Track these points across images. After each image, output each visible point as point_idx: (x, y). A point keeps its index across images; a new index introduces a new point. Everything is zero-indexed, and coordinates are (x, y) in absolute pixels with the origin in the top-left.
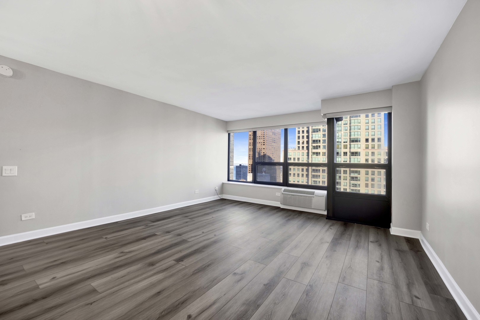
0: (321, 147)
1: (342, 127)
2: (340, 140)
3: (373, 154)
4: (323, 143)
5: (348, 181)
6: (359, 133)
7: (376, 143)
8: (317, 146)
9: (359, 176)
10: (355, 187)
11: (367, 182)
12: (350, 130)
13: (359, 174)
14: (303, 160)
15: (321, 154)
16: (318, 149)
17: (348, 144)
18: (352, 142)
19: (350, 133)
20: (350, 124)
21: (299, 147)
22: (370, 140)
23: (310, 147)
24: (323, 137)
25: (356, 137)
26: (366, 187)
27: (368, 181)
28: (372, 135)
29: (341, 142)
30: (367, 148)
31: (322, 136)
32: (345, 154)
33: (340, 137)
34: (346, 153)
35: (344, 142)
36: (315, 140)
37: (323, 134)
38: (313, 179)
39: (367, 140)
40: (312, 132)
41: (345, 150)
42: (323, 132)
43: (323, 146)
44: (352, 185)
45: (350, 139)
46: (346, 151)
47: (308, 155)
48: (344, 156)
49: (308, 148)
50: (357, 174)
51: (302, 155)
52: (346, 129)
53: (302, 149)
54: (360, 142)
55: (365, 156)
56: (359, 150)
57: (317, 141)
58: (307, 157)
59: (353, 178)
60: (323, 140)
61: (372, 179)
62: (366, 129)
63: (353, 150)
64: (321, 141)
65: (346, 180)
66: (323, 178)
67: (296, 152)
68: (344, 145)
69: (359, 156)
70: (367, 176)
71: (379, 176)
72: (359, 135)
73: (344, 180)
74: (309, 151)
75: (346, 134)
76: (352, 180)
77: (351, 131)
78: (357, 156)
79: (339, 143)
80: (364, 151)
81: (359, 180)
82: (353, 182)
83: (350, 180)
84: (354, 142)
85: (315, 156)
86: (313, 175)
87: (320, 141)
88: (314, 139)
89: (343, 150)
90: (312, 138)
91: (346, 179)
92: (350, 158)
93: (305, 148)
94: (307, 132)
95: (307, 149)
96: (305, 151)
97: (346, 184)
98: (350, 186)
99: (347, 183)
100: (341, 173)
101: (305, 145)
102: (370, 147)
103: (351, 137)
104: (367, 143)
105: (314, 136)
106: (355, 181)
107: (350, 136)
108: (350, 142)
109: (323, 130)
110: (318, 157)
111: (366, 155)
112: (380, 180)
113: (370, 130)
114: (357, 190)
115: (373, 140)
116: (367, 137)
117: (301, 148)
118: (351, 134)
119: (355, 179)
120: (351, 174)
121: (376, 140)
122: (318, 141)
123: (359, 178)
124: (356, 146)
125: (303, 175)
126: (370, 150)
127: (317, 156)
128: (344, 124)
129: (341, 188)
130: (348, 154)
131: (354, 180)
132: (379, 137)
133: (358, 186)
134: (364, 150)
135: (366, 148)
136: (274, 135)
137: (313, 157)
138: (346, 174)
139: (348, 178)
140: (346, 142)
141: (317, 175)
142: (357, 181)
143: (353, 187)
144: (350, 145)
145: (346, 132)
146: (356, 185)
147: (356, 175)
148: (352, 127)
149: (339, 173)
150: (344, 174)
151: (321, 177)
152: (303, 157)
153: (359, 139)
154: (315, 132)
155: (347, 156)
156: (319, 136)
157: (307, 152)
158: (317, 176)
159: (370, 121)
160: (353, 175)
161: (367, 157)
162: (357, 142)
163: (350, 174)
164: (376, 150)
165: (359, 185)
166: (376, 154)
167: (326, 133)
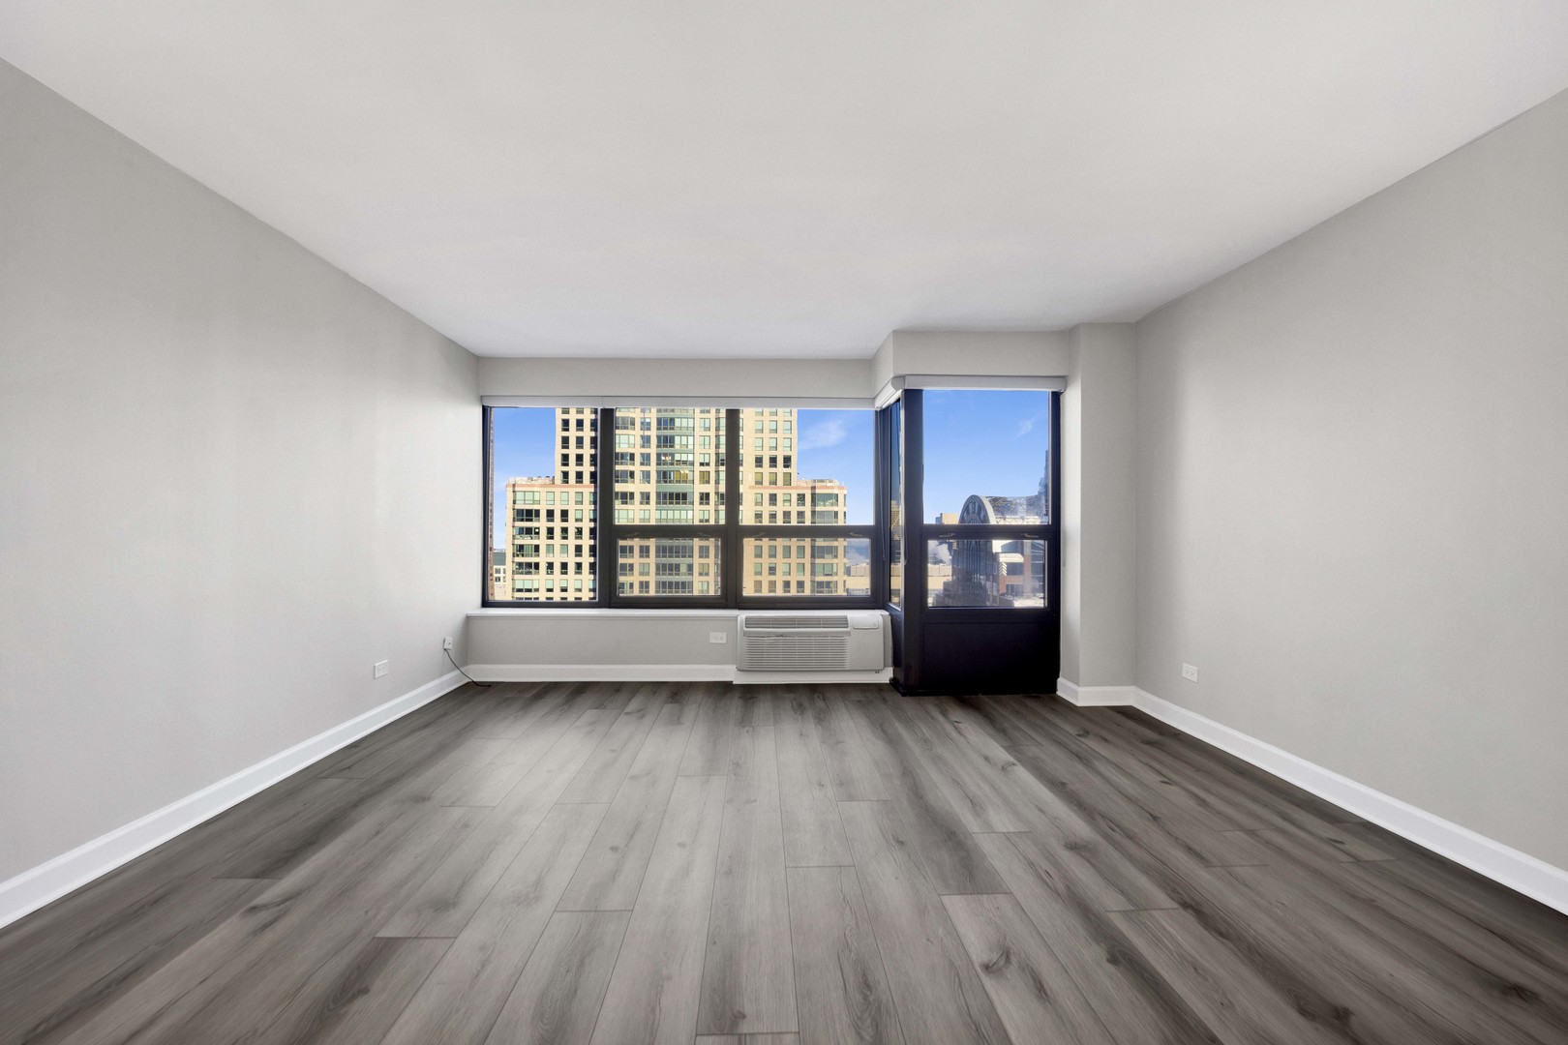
0: (638, 476)
2: (690, 458)
3: (773, 498)
4: (642, 464)
7: (780, 469)
8: (625, 474)
12: (717, 427)
14: (579, 517)
15: (637, 497)
16: (627, 482)
17: (712, 468)
18: (722, 464)
19: (717, 436)
21: (566, 475)
22: (766, 462)
24: (643, 447)
27: (760, 574)
28: (771, 448)
29: (692, 464)
30: (759, 483)
31: (639, 441)
32: (704, 498)
33: (691, 447)
34: (708, 495)
35: (702, 464)
37: (642, 439)
39: (759, 461)
41: (704, 488)
42: (641, 431)
43: (643, 472)
45: (717, 454)
46: (707, 491)
48: (701, 503)
49: (594, 477)
51: (577, 503)
52: (707, 425)
53: (577, 482)
54: (741, 464)
56: (739, 489)
57: (624, 457)
58: (593, 507)
60: (642, 455)
62: (757, 431)
64: (638, 459)
65: (707, 574)
66: (641, 574)
67: (557, 490)
70: (758, 562)
71: (788, 560)
73: (701, 574)
83: (715, 575)
87: (632, 456)
89: (699, 488)
92: (717, 511)
93: (587, 478)
94: (591, 425)
95: (591, 482)
96: (588, 488)
99: (708, 582)
100: (693, 556)
101: (587, 468)
102: (766, 482)
103: (720, 450)
104: (759, 470)
107: (717, 445)
108: (717, 465)
109: (642, 425)
110: (629, 506)
111: (756, 504)
112: (788, 570)
113: (766, 434)
115: (773, 461)
116: (759, 453)
117: (572, 477)
118: (718, 440)
121: (780, 461)
122: (629, 459)
125: (579, 566)
126: (766, 488)
127: (623, 503)
130: (713, 498)
132: (787, 453)
134: (751, 487)
135: (757, 483)
138: (706, 557)
140: (708, 464)
144: (717, 472)
145: (707, 433)
150: (701, 557)
151: (636, 568)
152: (579, 507)
155: (708, 504)
156: (632, 441)
161: (759, 508)
164: (780, 488)
166: (780, 499)
167: (653, 433)
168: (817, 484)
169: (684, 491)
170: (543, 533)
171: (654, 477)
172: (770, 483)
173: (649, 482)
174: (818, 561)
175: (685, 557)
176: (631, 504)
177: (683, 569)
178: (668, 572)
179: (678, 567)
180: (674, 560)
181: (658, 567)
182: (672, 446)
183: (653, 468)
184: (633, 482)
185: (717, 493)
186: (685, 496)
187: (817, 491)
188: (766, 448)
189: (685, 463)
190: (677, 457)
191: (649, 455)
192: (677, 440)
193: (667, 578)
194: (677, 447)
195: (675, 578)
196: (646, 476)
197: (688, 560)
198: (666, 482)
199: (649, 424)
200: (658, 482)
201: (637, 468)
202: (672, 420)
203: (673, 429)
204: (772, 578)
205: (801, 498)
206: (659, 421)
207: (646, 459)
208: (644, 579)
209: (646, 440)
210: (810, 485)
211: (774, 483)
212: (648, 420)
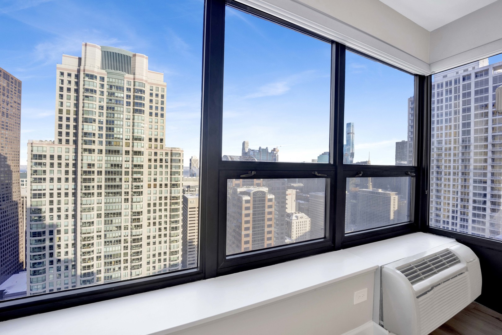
0: (97, 142)
1: (124, 122)
2: (121, 137)
3: (156, 154)
4: (99, 138)
5: (130, 183)
6: (143, 131)
7: (159, 143)
8: (90, 141)
9: (142, 177)
10: (138, 189)
11: (149, 183)
12: (133, 126)
13: (142, 175)
14: (67, 158)
15: (96, 151)
16: (91, 145)
17: (131, 141)
18: (135, 140)
19: (133, 129)
20: (133, 119)
21: (60, 141)
22: (153, 140)
23: (80, 142)
24: (100, 131)
25: (139, 135)
26: (148, 188)
27: (150, 181)
28: (155, 135)
29: (122, 139)
30: (150, 148)
31: (97, 129)
32: (127, 152)
33: (121, 132)
34: (129, 152)
35: (126, 139)
36: (87, 133)
37: (99, 127)
38: (84, 184)
39: (150, 140)
40: (83, 122)
41: (127, 149)
42: (99, 124)
43: (99, 141)
44: (134, 187)
45: (133, 136)
46: (129, 150)
47: (76, 152)
48: (126, 155)
49: (76, 142)
50: (140, 175)
51: (66, 152)
52: (129, 124)
53: (66, 144)
54: (143, 140)
55: (148, 155)
56: (142, 150)
57: (90, 134)
58: (74, 154)
59: (135, 180)
60: (99, 134)
61: (154, 179)
62: (150, 128)
63: (135, 149)
64: (97, 136)
65: (128, 182)
66: (98, 182)
67: (56, 147)
68: (126, 143)
69: (143, 155)
70: (150, 176)
71: (161, 176)
72: (143, 134)
73: (125, 182)
74: (77, 146)
75: (129, 131)
76: (134, 182)
77: (135, 128)
78: (140, 155)
79: (120, 140)
80: (147, 150)
81: (142, 182)
82: (135, 184)
83: (132, 182)
84: (137, 140)
85: (86, 154)
86: (84, 178)
88: (85, 131)
89: (125, 148)
90: (83, 129)
91: (128, 180)
92: (133, 158)
93: (71, 142)
94: (74, 120)
95: (73, 144)
96: (72, 147)
97: (127, 187)
98: (132, 188)
99: (128, 185)
100: (122, 175)
101: (71, 138)
102: (153, 148)
103: (134, 135)
104: (150, 143)
105: (85, 127)
106: (138, 182)
107: (133, 133)
109: (99, 121)
110: (92, 155)
112: (161, 180)
113: (153, 130)
114: (140, 192)
115: (156, 140)
116: (151, 137)
117: (64, 141)
118: (134, 131)
119: (137, 180)
120: (134, 175)
121: (159, 140)
122: (92, 135)
123: (141, 179)
124: (139, 144)
126: (153, 150)
127: (89, 153)
128: (127, 119)
129: (121, 192)
130: (131, 153)
131: (136, 182)
132: (162, 137)
133: (140, 187)
135: (149, 148)
136: (5, 117)
137: (84, 154)
138: (128, 175)
139: (130, 180)
140: (129, 140)
141: (91, 178)
142: (140, 182)
143: (135, 189)
144: (133, 143)
145: (129, 128)
146: (139, 186)
147: (138, 176)
148: (136, 124)
149: (120, 175)
150: (125, 175)
151: (96, 180)
152: (68, 154)
153: (142, 138)
154: (87, 122)
155: (129, 155)
156: (94, 128)
157: (74, 147)
158: (89, 179)
159: (154, 121)
160: (135, 176)
161: (150, 157)
162: (141, 140)
163: (132, 175)
164: (159, 150)
165: (142, 186)
166: (158, 154)
167: (104, 126)
168: (173, 149)
169: (118, 149)
170: (48, 165)
171: (104, 143)
172: (155, 148)
173: (102, 145)
174: (173, 176)
175: (118, 175)
176: (93, 154)
177: (118, 180)
178: (110, 181)
179: (115, 179)
180: (113, 177)
181: (106, 179)
182: (113, 132)
183: (104, 140)
184: (95, 145)
185: (133, 151)
186: (118, 151)
187: (173, 152)
188: (153, 135)
189: (119, 138)
190: (115, 136)
191: (102, 135)
192: (115, 129)
193: (110, 184)
194: (115, 132)
195: (113, 184)
196: (101, 143)
197: (120, 177)
198: (110, 145)
199: (102, 122)
200: (106, 145)
201: (96, 139)
202: (113, 122)
203: (113, 125)
204: (155, 183)
205: (167, 154)
206: (107, 121)
207: (101, 136)
208: (99, 184)
209: (101, 128)
210: (170, 149)
211: (156, 148)
212: (102, 120)
